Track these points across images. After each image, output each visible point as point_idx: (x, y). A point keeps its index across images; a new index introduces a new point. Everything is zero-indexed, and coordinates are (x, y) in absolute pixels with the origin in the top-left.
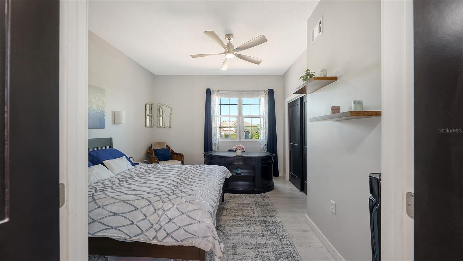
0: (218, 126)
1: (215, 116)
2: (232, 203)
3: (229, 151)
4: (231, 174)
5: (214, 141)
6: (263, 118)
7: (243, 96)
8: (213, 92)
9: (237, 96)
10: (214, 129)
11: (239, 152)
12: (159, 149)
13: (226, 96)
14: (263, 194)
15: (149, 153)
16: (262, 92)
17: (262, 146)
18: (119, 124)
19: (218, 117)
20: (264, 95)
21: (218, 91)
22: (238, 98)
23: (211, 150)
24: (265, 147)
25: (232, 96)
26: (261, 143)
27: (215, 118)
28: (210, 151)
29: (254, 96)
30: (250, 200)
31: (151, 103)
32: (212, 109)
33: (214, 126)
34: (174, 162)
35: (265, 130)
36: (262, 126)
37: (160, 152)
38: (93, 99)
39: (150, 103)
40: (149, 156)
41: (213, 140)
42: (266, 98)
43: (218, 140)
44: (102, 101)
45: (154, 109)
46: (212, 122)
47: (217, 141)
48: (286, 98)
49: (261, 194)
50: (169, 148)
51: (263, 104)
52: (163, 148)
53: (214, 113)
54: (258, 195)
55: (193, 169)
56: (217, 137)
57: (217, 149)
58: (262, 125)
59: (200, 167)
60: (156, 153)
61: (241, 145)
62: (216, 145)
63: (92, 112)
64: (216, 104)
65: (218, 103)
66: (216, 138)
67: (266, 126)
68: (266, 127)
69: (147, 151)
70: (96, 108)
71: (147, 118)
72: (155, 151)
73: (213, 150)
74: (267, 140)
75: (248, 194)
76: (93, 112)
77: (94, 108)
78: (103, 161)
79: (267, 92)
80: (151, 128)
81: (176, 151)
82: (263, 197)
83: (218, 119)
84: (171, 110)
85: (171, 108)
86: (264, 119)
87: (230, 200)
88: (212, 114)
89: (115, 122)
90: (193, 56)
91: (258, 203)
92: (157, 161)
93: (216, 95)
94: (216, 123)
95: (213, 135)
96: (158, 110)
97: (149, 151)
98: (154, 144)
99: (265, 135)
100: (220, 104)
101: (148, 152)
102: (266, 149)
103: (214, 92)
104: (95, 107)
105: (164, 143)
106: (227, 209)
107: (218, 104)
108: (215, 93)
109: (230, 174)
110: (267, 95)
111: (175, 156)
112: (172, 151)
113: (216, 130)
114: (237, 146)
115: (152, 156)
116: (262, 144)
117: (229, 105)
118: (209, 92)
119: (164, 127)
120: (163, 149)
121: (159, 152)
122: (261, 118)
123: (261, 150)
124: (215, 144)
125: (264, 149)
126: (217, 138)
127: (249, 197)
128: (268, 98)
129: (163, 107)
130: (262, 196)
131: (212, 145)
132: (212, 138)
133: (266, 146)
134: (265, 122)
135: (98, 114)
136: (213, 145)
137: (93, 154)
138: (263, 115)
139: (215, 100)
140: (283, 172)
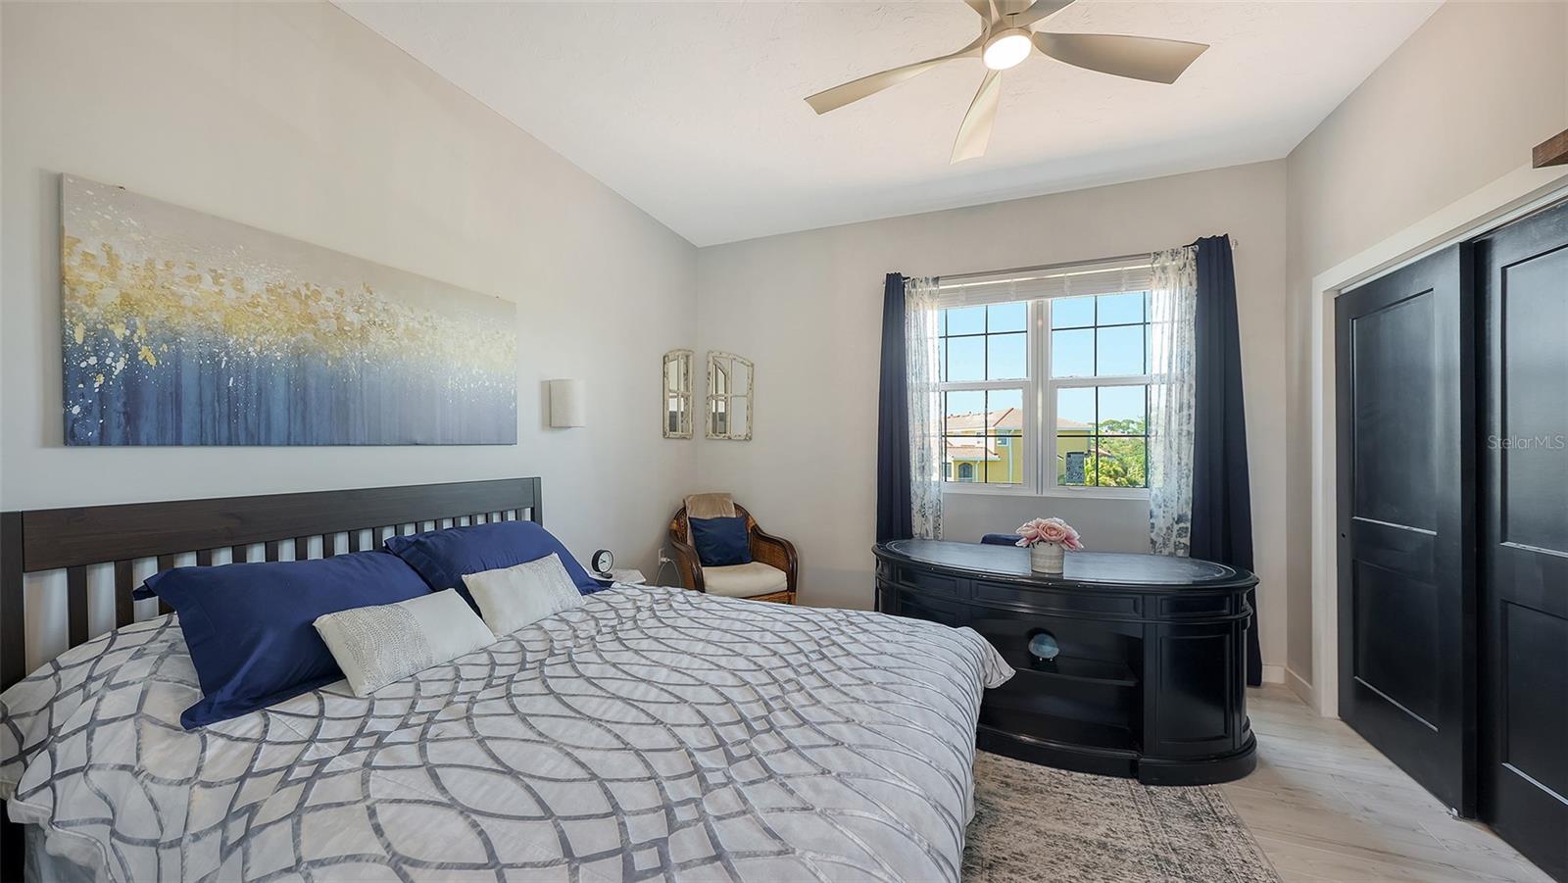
0: (934, 430)
1: (925, 389)
2: (1018, 823)
3: (989, 540)
4: (1008, 672)
5: (919, 492)
6: (1164, 388)
7: (1058, 289)
8: (914, 286)
9: (1022, 292)
10: (919, 444)
11: (1051, 557)
12: (708, 517)
13: (972, 297)
14: (1192, 793)
15: (676, 531)
16: (1163, 258)
17: (1161, 523)
18: (570, 427)
19: (934, 391)
20: (1172, 275)
21: (938, 278)
22: (1030, 302)
23: (907, 533)
24: (1176, 527)
25: (1002, 294)
26: (1153, 507)
27: (924, 396)
28: (903, 538)
29: (1114, 283)
30: (1120, 822)
31: (685, 350)
32: (912, 359)
33: (918, 433)
34: (758, 571)
35: (1179, 444)
36: (1158, 427)
37: (712, 531)
38: (472, 338)
39: (679, 350)
40: (674, 543)
41: (914, 488)
42: (1185, 283)
43: (934, 490)
44: (504, 344)
45: (693, 373)
46: (910, 411)
47: (932, 495)
48: (1316, 275)
49: (1179, 790)
50: (746, 515)
51: (1167, 318)
52: (724, 516)
53: (918, 375)
54: (1166, 794)
55: (817, 635)
56: (930, 481)
57: (930, 527)
58: (1162, 422)
59: (848, 630)
60: (698, 534)
61: (1057, 522)
62: (929, 512)
63: (469, 385)
64: (929, 335)
65: (936, 330)
66: (926, 478)
67: (1180, 424)
68: (1185, 428)
69: (670, 526)
70: (481, 372)
71: (668, 404)
72: (697, 525)
73: (916, 530)
74: (1187, 493)
75: (1102, 779)
76: (472, 385)
77: (474, 373)
78: (463, 576)
79: (1191, 255)
80: (685, 441)
81: (769, 528)
82: (1194, 816)
83: (934, 398)
84: (750, 373)
85: (752, 365)
86: (1169, 390)
87: (1006, 798)
88: (912, 380)
89: (553, 418)
90: (823, 103)
91: (1174, 858)
92: (698, 567)
93: (926, 296)
94: (926, 421)
95: (913, 469)
96: (709, 373)
97: (675, 526)
98: (691, 502)
99: (1175, 467)
100: (946, 337)
101: (671, 530)
102: (1186, 540)
103: (918, 284)
104: (479, 368)
105: (728, 495)
106: (990, 867)
107: (936, 335)
108: (922, 288)
109: (1004, 672)
110: (1191, 271)
111: (765, 546)
112: (756, 529)
113: (926, 446)
114: (1033, 523)
115: (682, 548)
116: (1156, 511)
117: (986, 334)
118: (895, 289)
119: (730, 438)
120: (721, 518)
121: (707, 530)
122: (1154, 389)
123: (1153, 542)
124: (923, 506)
125: (1173, 538)
126: (933, 479)
127: (1107, 800)
128: (1195, 286)
129: (726, 364)
130: (1190, 804)
131: (910, 510)
132: (909, 481)
133: (1182, 525)
134: (1175, 405)
135: (491, 391)
136: (914, 512)
137: (434, 544)
138: (1165, 370)
139: (926, 320)
140: (1285, 664)
